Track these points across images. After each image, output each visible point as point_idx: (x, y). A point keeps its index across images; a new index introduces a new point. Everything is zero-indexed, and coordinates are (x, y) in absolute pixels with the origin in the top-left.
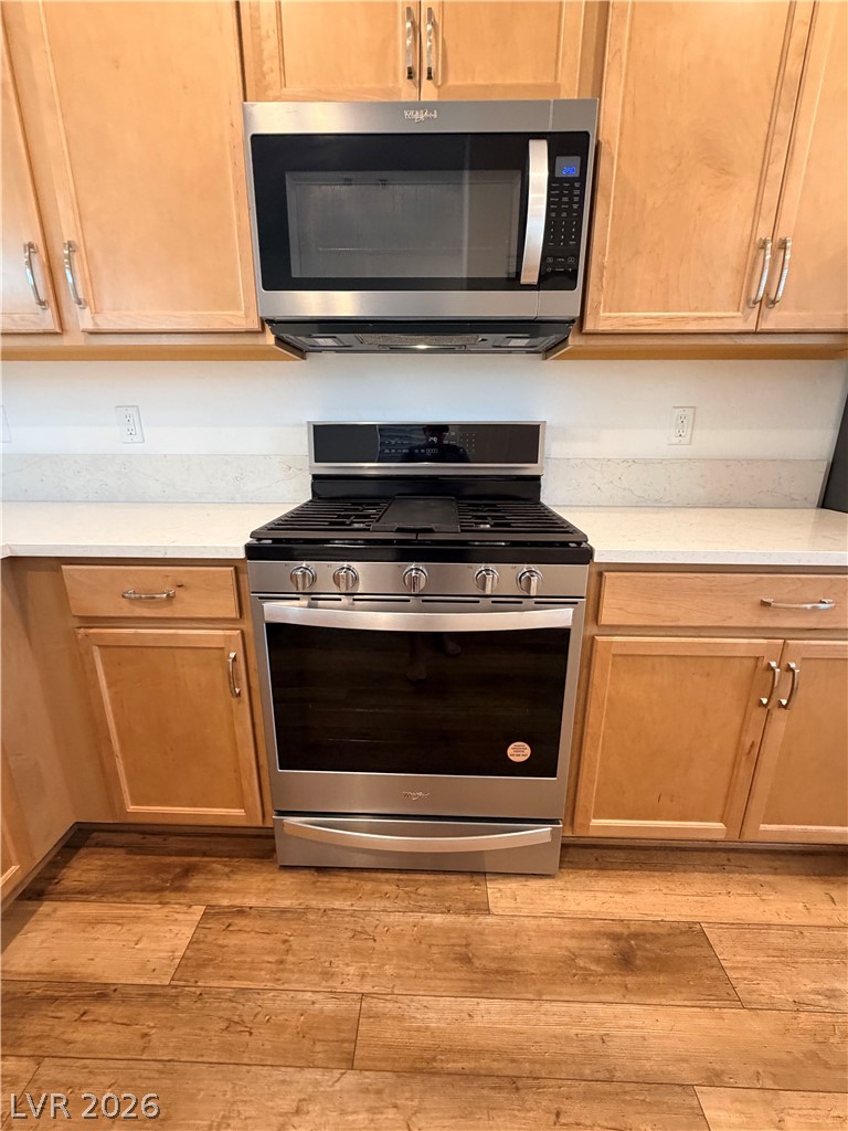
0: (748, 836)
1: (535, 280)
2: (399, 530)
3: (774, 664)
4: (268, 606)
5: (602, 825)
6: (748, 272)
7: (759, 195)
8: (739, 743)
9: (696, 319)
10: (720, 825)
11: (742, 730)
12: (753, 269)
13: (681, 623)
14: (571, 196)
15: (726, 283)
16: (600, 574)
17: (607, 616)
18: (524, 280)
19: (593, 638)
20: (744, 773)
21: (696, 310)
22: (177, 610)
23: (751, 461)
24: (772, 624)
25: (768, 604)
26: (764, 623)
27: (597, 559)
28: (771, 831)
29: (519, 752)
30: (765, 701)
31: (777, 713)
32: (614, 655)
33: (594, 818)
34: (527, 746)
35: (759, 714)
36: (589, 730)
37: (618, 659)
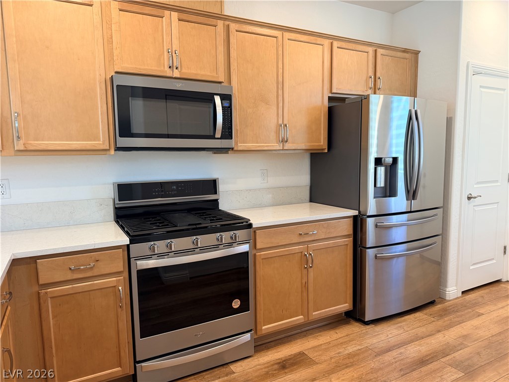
0: (310, 319)
1: (219, 136)
2: (189, 225)
3: (306, 253)
4: (139, 262)
5: (267, 328)
6: (278, 132)
7: (278, 111)
8: (302, 283)
9: (267, 146)
10: (302, 317)
11: (302, 278)
12: (279, 132)
13: (280, 244)
14: (228, 112)
15: (273, 136)
16: (255, 232)
17: (259, 246)
18: (216, 136)
19: (255, 254)
20: (305, 294)
21: (266, 143)
22: (96, 272)
23: (287, 187)
24: (304, 240)
25: (301, 234)
26: (302, 240)
27: (254, 226)
28: (316, 314)
29: (236, 304)
30: (306, 266)
31: (310, 270)
32: (262, 259)
33: (264, 326)
34: (239, 300)
35: (305, 271)
36: (258, 289)
37: (264, 260)
